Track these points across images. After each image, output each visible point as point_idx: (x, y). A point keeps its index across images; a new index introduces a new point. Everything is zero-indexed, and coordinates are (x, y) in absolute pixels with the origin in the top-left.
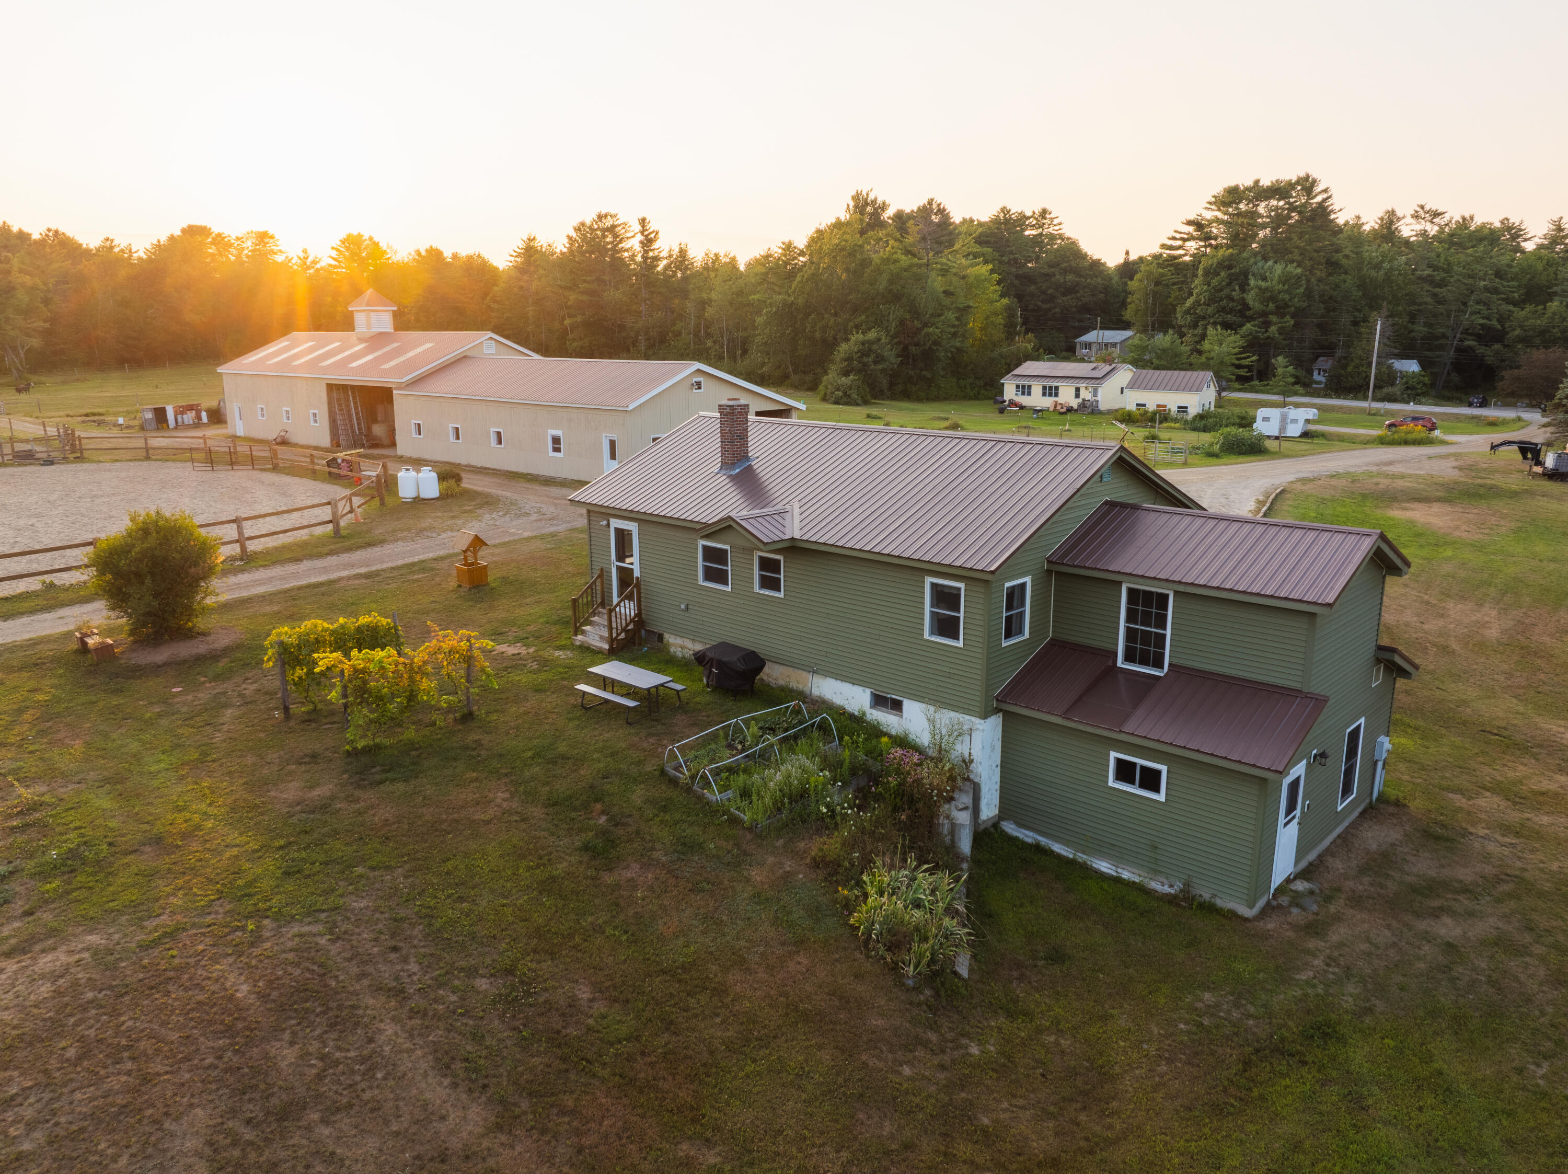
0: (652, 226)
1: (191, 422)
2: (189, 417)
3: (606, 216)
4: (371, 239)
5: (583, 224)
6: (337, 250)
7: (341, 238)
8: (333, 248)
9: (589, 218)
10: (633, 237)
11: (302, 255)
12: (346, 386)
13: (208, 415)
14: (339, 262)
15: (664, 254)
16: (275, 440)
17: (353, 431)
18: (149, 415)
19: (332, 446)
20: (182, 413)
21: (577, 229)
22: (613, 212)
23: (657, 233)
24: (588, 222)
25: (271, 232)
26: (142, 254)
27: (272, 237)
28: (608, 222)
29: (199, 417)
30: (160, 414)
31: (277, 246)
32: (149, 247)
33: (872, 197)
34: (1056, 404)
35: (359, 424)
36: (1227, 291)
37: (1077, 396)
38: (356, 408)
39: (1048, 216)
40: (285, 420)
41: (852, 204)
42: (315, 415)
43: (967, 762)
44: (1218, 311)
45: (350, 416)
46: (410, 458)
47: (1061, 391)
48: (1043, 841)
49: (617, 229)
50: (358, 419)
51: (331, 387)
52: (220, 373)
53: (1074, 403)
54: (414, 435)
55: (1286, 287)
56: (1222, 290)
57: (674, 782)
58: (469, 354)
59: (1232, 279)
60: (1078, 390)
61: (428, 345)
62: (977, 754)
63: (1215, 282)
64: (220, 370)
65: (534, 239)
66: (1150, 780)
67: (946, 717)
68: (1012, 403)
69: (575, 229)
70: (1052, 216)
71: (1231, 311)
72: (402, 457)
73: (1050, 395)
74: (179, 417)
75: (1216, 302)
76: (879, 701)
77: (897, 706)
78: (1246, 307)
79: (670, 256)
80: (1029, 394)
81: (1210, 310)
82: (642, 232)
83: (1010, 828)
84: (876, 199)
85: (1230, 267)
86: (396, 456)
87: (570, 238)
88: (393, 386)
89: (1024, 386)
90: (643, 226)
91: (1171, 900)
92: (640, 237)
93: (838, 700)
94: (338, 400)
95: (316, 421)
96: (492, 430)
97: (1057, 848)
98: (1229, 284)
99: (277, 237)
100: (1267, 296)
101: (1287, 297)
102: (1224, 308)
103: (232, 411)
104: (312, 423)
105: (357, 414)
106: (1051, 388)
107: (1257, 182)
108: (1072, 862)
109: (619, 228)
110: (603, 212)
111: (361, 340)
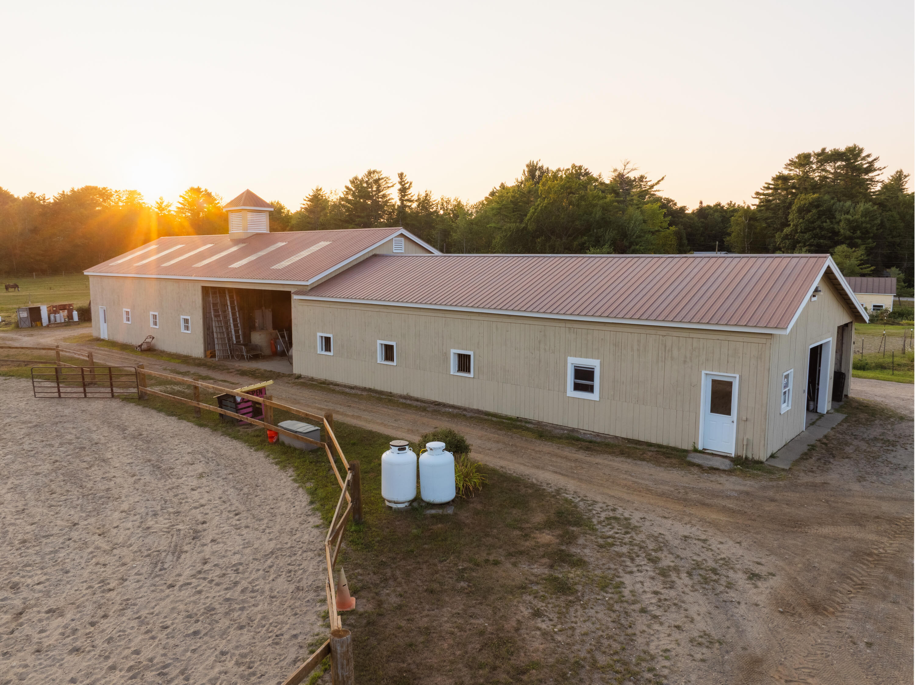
0: (408, 179)
1: (63, 321)
2: (62, 316)
3: (374, 172)
4: (206, 191)
5: (356, 178)
6: (183, 198)
7: (186, 190)
8: (181, 196)
9: (361, 174)
10: (392, 186)
11: (159, 201)
12: (224, 289)
13: (78, 314)
14: (185, 205)
15: (415, 198)
16: (140, 346)
17: (230, 339)
18: (24, 315)
19: (206, 356)
20: (55, 312)
21: (352, 182)
22: (378, 170)
23: (411, 184)
24: (360, 178)
25: (138, 191)
26: (52, 201)
27: (139, 194)
28: (376, 176)
29: (70, 316)
30: (35, 313)
31: (142, 199)
32: (57, 196)
33: (540, 165)
35: (237, 332)
36: (818, 223)
38: (234, 314)
39: (644, 180)
40: (152, 326)
41: (526, 169)
42: (186, 321)
44: (812, 237)
45: (227, 322)
46: (312, 379)
49: (380, 182)
50: (236, 325)
51: (206, 291)
52: (87, 276)
54: (319, 351)
55: (868, 219)
56: (813, 222)
58: (378, 253)
59: (820, 215)
61: (323, 244)
63: (809, 216)
64: (86, 273)
65: (321, 189)
69: (351, 181)
70: (647, 180)
71: (823, 237)
72: (299, 377)
74: (52, 316)
75: (810, 231)
78: (836, 233)
79: (419, 199)
81: (806, 236)
82: (400, 183)
84: (542, 167)
85: (817, 206)
86: (291, 375)
87: (347, 188)
88: (293, 290)
90: (401, 179)
92: (399, 186)
94: (215, 305)
95: (187, 328)
96: (453, 351)
98: (819, 218)
99: (142, 194)
100: (854, 227)
101: (869, 226)
102: (817, 234)
103: (97, 312)
104: (183, 330)
105: (235, 320)
107: (824, 150)
109: (382, 181)
110: (372, 170)
111: (237, 242)
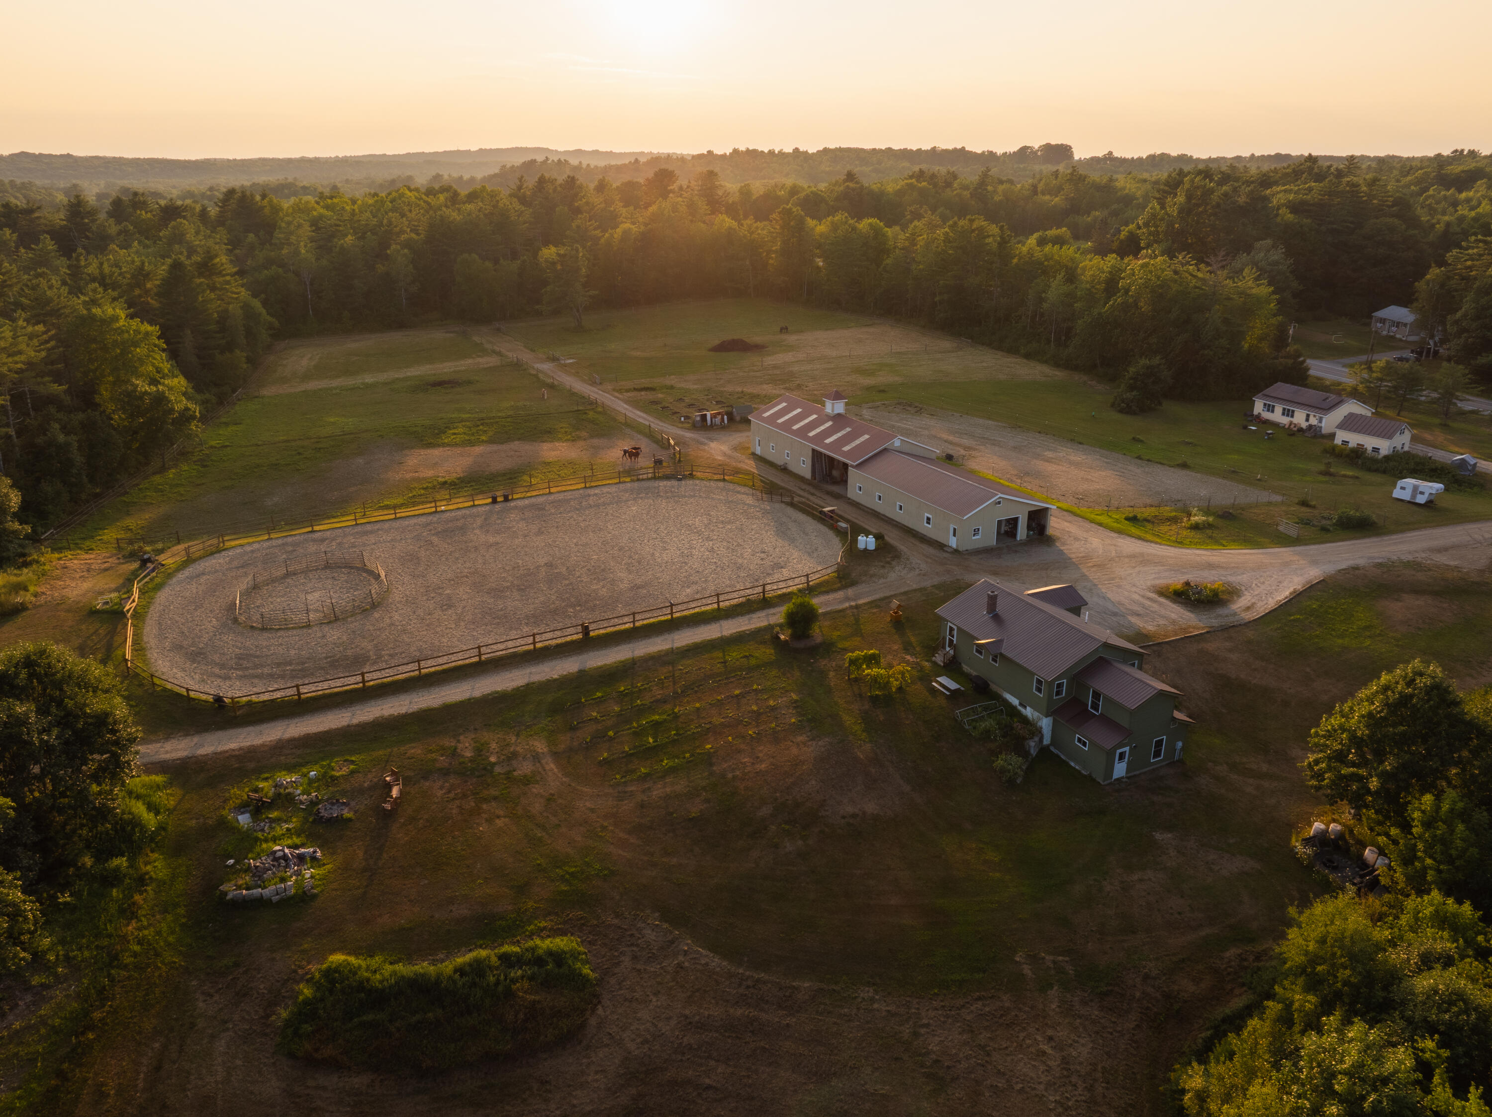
12: (823, 453)
16: (780, 466)
19: (812, 478)
34: (1291, 423)
37: (1307, 420)
38: (825, 461)
40: (786, 457)
42: (804, 461)
43: (1041, 728)
45: (823, 469)
47: (1296, 414)
48: (1060, 754)
50: (825, 466)
51: (814, 450)
53: (1304, 425)
54: (857, 491)
57: (956, 720)
58: (887, 448)
60: (1308, 416)
61: (866, 437)
62: (1044, 726)
66: (1084, 744)
67: (1036, 714)
68: (1258, 416)
73: (1288, 415)
76: (1021, 704)
77: (1025, 707)
80: (1273, 411)
83: (1052, 748)
88: (849, 464)
89: (1269, 405)
91: (1085, 776)
93: (1010, 701)
94: (817, 456)
95: (805, 465)
96: (898, 503)
97: (1063, 757)
103: (755, 441)
104: (802, 466)
106: (1289, 410)
108: (1064, 761)
111: (829, 418)
